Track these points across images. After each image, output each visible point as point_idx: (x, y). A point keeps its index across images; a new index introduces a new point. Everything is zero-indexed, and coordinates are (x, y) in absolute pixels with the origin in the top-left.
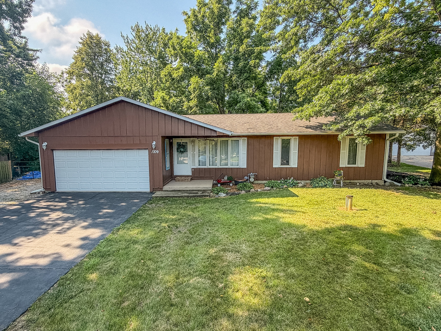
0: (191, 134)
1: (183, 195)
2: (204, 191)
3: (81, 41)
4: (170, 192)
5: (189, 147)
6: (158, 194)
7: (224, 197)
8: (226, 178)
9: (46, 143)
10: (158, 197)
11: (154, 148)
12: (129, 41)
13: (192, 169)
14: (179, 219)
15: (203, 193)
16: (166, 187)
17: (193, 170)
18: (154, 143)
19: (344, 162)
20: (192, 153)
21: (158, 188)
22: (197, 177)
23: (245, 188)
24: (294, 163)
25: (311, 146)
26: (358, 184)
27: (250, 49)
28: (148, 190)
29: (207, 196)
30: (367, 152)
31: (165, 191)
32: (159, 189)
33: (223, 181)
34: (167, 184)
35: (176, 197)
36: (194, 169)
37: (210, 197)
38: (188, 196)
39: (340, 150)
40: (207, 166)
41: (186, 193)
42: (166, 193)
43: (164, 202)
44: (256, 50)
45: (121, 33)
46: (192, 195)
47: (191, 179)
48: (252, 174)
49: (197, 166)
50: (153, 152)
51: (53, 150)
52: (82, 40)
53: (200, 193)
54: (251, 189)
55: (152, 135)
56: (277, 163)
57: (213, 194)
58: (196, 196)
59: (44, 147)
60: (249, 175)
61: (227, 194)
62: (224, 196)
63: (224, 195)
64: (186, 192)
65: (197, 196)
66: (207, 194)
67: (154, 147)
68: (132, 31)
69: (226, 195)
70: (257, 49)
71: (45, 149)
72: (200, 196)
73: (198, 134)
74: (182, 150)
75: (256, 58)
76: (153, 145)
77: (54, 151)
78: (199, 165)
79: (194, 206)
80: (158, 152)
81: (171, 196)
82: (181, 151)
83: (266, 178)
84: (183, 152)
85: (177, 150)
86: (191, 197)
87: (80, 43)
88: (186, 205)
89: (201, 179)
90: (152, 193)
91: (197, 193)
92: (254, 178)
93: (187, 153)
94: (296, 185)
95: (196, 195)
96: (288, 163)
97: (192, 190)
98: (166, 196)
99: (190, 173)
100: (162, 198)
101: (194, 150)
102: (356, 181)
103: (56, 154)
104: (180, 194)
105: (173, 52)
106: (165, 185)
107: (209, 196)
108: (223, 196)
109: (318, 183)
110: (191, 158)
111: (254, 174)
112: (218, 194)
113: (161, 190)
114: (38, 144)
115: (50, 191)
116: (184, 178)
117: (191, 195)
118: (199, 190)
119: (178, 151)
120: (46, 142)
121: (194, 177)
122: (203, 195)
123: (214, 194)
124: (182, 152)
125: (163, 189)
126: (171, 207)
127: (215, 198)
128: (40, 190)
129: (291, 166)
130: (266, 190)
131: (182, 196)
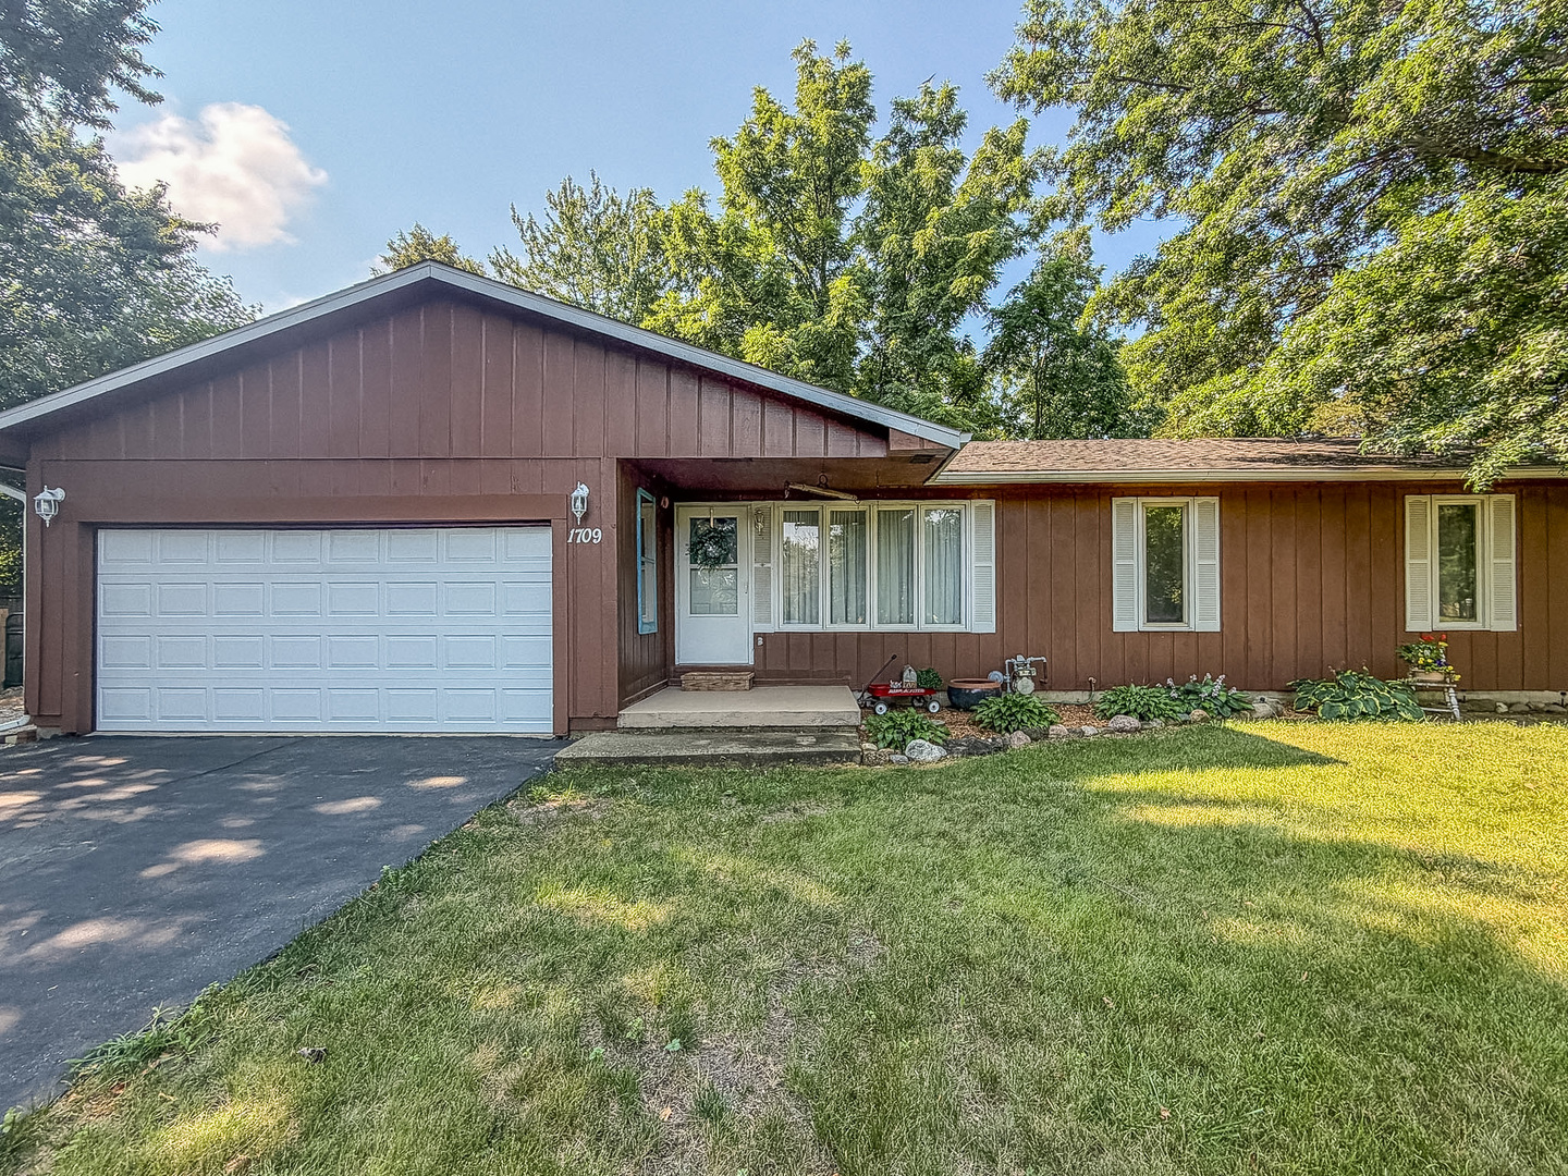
0: (762, 452)
1: (720, 751)
2: (824, 733)
3: (390, 254)
4: (650, 739)
5: (746, 539)
6: (592, 745)
7: (941, 765)
8: (910, 676)
9: (60, 494)
10: (583, 759)
11: (579, 515)
12: (538, 234)
13: (756, 636)
14: (704, 934)
15: (819, 741)
16: (633, 715)
17: (760, 643)
18: (582, 491)
19: (1423, 611)
20: (758, 565)
21: (596, 716)
22: (779, 674)
23: (1025, 718)
24: (1203, 611)
25: (1274, 538)
26: (1504, 708)
27: (948, 242)
28: (545, 728)
29: (850, 756)
30: (1520, 565)
31: (630, 731)
32: (600, 724)
33: (895, 688)
34: (639, 698)
35: (682, 760)
36: (764, 635)
37: (862, 763)
38: (745, 759)
39: (1404, 558)
40: (824, 625)
41: (732, 740)
42: (631, 739)
43: (614, 792)
44: (972, 243)
45: (513, 209)
46: (769, 750)
47: (754, 683)
48: (1020, 658)
49: (777, 625)
50: (576, 535)
51: (92, 528)
52: (396, 250)
53: (806, 744)
54: (1052, 723)
55: (574, 451)
56: (1129, 613)
57: (874, 747)
58: (789, 756)
59: (44, 506)
60: (1012, 665)
61: (949, 746)
62: (939, 755)
63: (937, 752)
64: (734, 735)
65: (797, 758)
66: (844, 747)
67: (579, 510)
68: (549, 205)
69: (944, 753)
70: (975, 239)
71: (47, 519)
72: (808, 758)
73: (794, 449)
74: (712, 549)
75: (974, 269)
76: (576, 498)
77: (101, 534)
78: (788, 617)
79: (788, 816)
80: (597, 535)
81: (657, 759)
82: (706, 558)
83: (1081, 678)
84: (717, 561)
85: (692, 550)
86: (763, 760)
87: (387, 261)
88: (740, 812)
89: (797, 684)
90: (562, 739)
91: (792, 743)
92: (1033, 678)
93: (734, 566)
94: (1244, 709)
95: (789, 750)
96: (1174, 611)
97: (765, 729)
98: (628, 754)
99: (747, 657)
100: (610, 767)
101: (764, 553)
102: (1494, 696)
103: (111, 545)
104: (703, 747)
105: (683, 247)
106: (631, 702)
107: (858, 759)
108: (930, 758)
109: (1346, 700)
110: (752, 586)
111: (1032, 659)
112: (900, 746)
113: (609, 724)
114: (22, 497)
115: (59, 732)
116: (718, 677)
117: (760, 750)
118: (796, 729)
119: (694, 560)
120: (59, 490)
121: (768, 674)
122: (829, 754)
123: (881, 745)
124: (715, 562)
125: (621, 723)
126: (650, 825)
127: (889, 766)
128: (13, 723)
129: (1192, 625)
130: (1121, 730)
131: (714, 759)
